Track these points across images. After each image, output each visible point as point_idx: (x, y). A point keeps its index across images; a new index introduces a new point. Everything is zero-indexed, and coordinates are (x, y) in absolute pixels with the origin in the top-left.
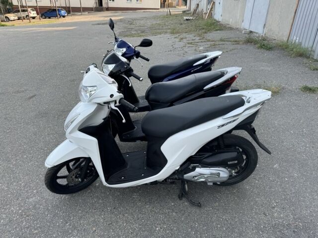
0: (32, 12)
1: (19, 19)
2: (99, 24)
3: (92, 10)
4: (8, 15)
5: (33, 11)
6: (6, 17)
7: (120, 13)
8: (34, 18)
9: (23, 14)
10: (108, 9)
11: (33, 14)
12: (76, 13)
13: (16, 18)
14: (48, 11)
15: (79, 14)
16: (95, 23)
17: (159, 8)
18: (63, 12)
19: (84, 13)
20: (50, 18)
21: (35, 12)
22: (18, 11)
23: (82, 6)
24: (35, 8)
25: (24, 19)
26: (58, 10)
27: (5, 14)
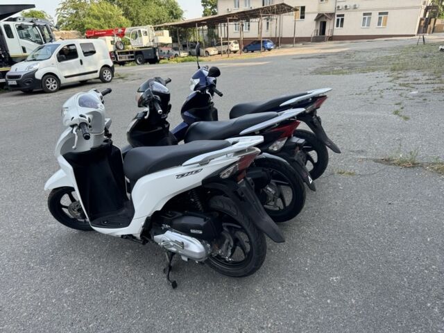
0: (234, 45)
1: (219, 54)
2: (302, 58)
3: (309, 41)
4: (208, 49)
5: (236, 43)
6: (206, 51)
7: (348, 42)
8: (235, 52)
9: (223, 48)
10: (332, 38)
11: (235, 47)
12: (287, 45)
13: (217, 52)
14: (252, 43)
15: (292, 45)
16: (298, 57)
17: (416, 33)
18: (269, 45)
19: (297, 45)
20: (253, 52)
21: (238, 45)
22: (219, 45)
23: (297, 36)
24: (238, 41)
25: (225, 53)
26: (263, 41)
27: (206, 48)
